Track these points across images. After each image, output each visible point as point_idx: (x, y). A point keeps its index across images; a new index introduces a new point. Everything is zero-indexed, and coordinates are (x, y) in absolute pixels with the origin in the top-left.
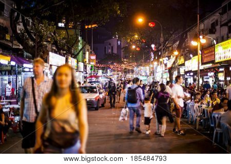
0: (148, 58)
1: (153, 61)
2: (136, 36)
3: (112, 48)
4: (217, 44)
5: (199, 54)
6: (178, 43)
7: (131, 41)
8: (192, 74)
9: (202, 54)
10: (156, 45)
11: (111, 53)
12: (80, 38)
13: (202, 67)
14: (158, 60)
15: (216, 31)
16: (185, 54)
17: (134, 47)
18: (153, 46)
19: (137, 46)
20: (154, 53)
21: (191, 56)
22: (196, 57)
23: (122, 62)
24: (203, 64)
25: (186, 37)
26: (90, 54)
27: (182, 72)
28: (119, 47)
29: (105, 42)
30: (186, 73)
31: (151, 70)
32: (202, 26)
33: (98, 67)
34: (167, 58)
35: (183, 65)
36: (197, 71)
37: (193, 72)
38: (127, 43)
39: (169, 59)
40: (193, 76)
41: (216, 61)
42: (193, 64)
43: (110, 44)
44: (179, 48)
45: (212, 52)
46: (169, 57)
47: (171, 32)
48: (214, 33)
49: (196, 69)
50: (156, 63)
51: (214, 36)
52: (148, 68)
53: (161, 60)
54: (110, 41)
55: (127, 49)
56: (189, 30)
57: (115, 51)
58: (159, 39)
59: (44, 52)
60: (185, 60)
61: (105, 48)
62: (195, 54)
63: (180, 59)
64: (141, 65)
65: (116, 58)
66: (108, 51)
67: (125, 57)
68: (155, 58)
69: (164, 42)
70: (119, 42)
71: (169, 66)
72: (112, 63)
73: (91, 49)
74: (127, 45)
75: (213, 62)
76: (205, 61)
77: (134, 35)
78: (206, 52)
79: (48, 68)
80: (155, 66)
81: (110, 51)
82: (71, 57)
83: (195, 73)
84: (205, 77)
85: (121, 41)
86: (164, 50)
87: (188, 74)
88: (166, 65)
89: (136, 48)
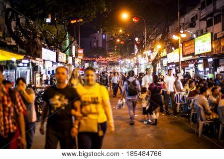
0: (133, 50)
1: (137, 54)
2: (121, 31)
3: (97, 42)
4: (197, 36)
5: (180, 47)
6: (160, 36)
7: (116, 35)
8: (174, 65)
9: (183, 47)
10: (139, 38)
11: (96, 47)
13: (183, 59)
14: (142, 53)
15: (196, 25)
16: (168, 47)
17: (118, 40)
18: (137, 39)
19: (121, 40)
20: (137, 46)
21: (173, 48)
22: (178, 50)
23: (107, 56)
24: (184, 56)
25: (168, 31)
26: (77, 48)
27: (165, 63)
28: (104, 41)
29: (90, 36)
30: (169, 64)
31: (135, 62)
32: (183, 20)
33: (84, 60)
34: (151, 51)
35: (166, 57)
37: (175, 63)
38: (112, 37)
39: (152, 52)
40: (175, 67)
41: (196, 54)
42: (175, 56)
43: (95, 38)
44: (162, 40)
45: (191, 45)
46: (152, 50)
47: (154, 26)
48: (194, 27)
49: (178, 61)
50: (140, 56)
51: (194, 30)
52: (132, 60)
53: (144, 53)
54: (95, 35)
55: (112, 42)
56: (171, 25)
57: (100, 45)
58: (143, 33)
60: (168, 52)
61: (91, 42)
62: (177, 47)
63: (163, 52)
64: (125, 57)
65: (102, 52)
66: (93, 45)
67: (110, 50)
68: (139, 51)
69: (148, 35)
70: (104, 36)
71: (153, 58)
72: (98, 57)
73: (78, 43)
74: (112, 39)
75: (193, 54)
76: (186, 53)
77: (119, 30)
78: (186, 45)
80: (139, 59)
81: (95, 44)
82: (61, 52)
83: (177, 64)
84: (186, 68)
86: (147, 43)
87: (171, 66)
88: (149, 57)
89: (120, 42)
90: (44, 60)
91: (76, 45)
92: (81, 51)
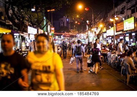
0: (85, 28)
1: (88, 30)
2: (78, 16)
3: (64, 23)
4: (125, 19)
5: (114, 26)
6: (102, 20)
7: (74, 19)
8: (110, 38)
9: (116, 26)
10: (89, 21)
11: (63, 26)
12: (45, 18)
13: (116, 34)
15: (124, 12)
16: (107, 26)
17: (76, 22)
18: (88, 22)
19: (78, 22)
20: (88, 26)
21: (110, 27)
22: (113, 28)
23: (70, 32)
24: (117, 32)
25: (107, 16)
26: (51, 27)
27: (105, 36)
28: (68, 22)
29: (60, 19)
31: (87, 36)
32: (116, 10)
33: (55, 34)
34: (96, 29)
35: (106, 32)
36: (113, 36)
37: (111, 36)
38: (72, 20)
39: (97, 29)
40: (111, 39)
41: (124, 30)
42: (111, 32)
43: (62, 21)
44: (103, 22)
45: (121, 25)
46: (97, 28)
47: (98, 13)
49: (113, 35)
50: (89, 32)
51: (123, 15)
52: (85, 34)
53: (92, 30)
54: (62, 19)
55: (72, 24)
56: (109, 12)
57: (65, 25)
58: (91, 17)
59: (25, 27)
60: (107, 29)
61: (59, 23)
62: (112, 26)
63: (104, 29)
64: (81, 33)
65: (67, 29)
66: (61, 25)
67: (72, 29)
68: (89, 29)
69: (95, 19)
70: (68, 20)
71: (97, 33)
72: (64, 32)
73: (51, 24)
74: (72, 21)
75: (123, 30)
76: (118, 30)
77: (76, 16)
78: (118, 25)
79: (28, 36)
80: (89, 34)
81: (62, 25)
82: (40, 29)
83: (113, 37)
84: (118, 39)
85: (68, 19)
86: (94, 24)
87: (108, 38)
88: (95, 33)
89: (77, 23)
90: (29, 34)
91: (50, 25)
92: (53, 29)
